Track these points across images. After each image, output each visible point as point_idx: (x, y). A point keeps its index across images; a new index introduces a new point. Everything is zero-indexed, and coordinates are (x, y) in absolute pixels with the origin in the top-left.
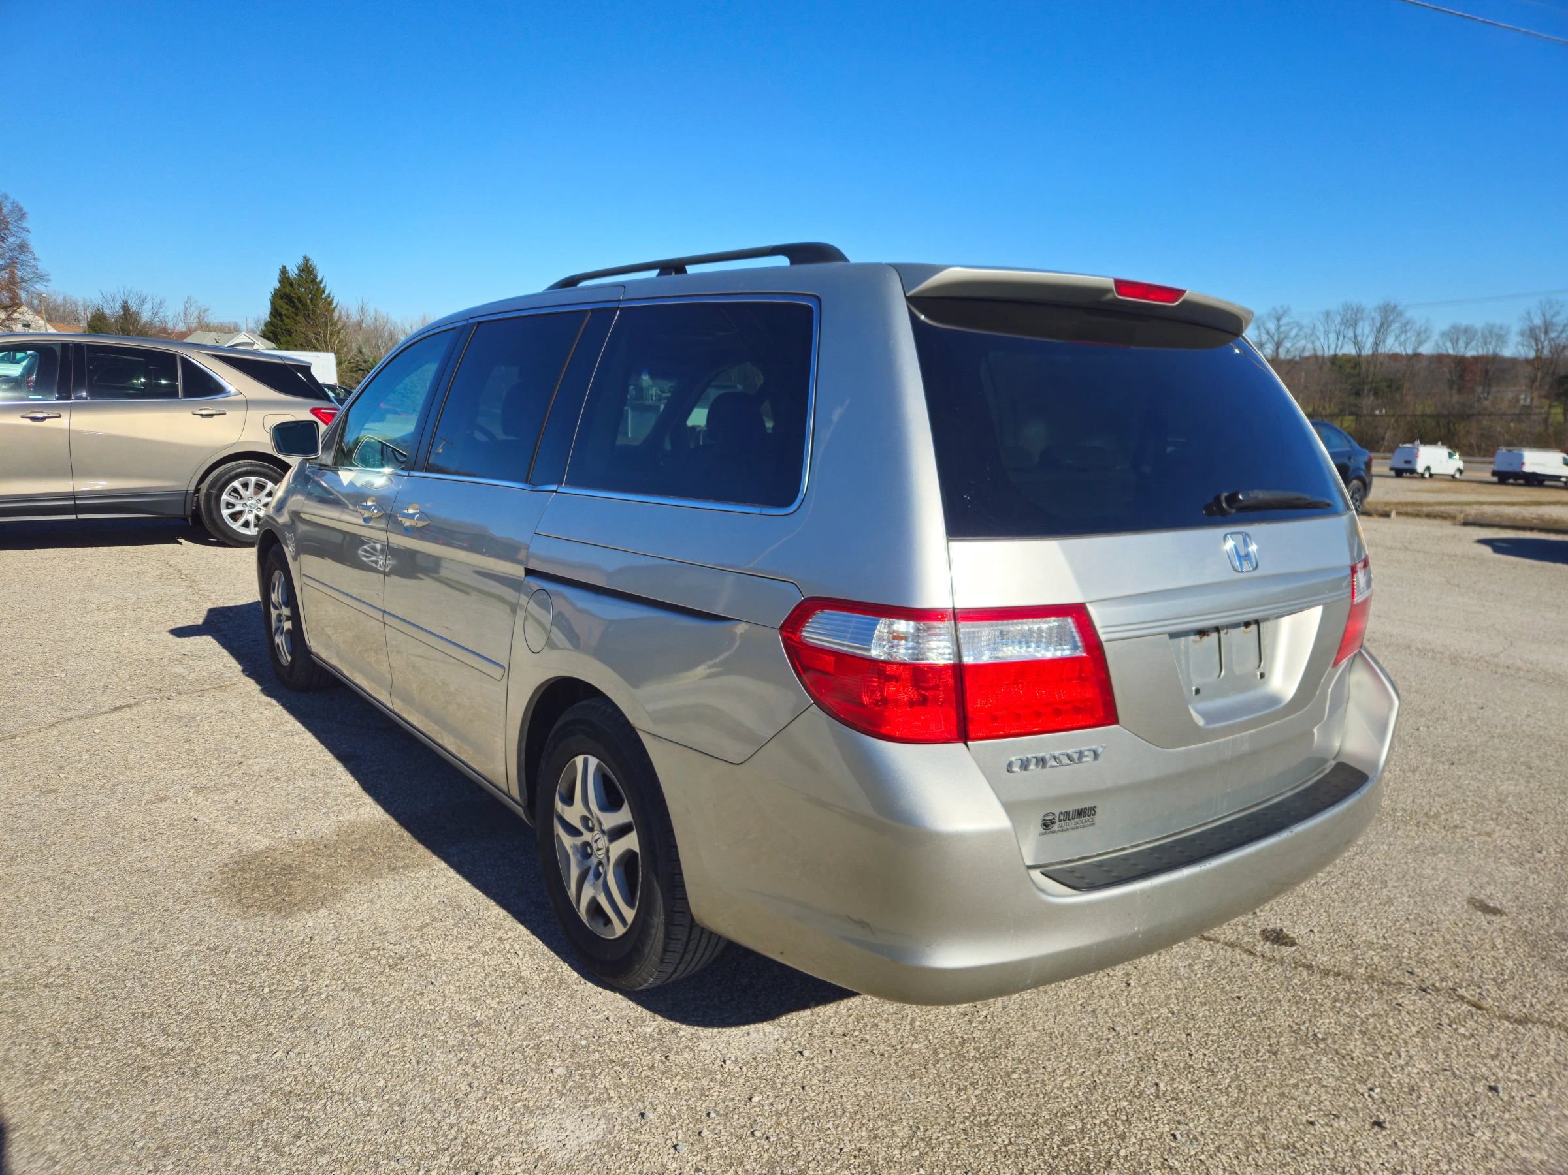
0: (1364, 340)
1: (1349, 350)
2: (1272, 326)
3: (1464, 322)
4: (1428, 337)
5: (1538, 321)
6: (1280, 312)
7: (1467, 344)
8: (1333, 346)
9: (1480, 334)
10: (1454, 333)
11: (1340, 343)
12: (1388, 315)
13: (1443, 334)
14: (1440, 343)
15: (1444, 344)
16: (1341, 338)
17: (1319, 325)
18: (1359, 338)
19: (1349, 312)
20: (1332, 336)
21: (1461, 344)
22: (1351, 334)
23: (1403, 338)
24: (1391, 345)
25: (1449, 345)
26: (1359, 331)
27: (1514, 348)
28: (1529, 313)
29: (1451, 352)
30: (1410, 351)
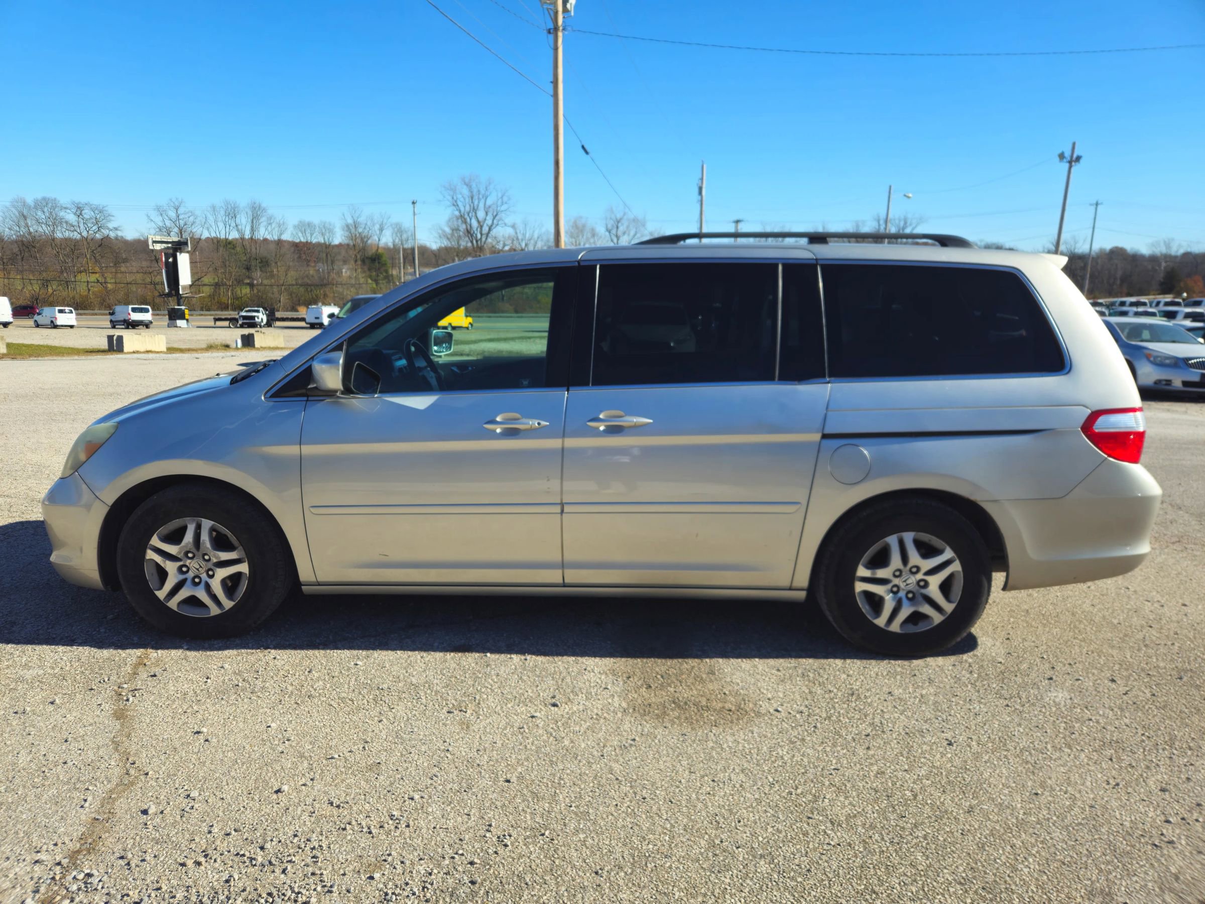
0: (244, 228)
1: (234, 235)
2: (172, 214)
3: (307, 219)
4: (286, 229)
5: (350, 221)
6: (177, 204)
7: (312, 235)
8: (223, 232)
9: (317, 229)
10: (304, 226)
11: (227, 230)
12: (256, 212)
13: (295, 227)
14: (294, 233)
15: (297, 234)
16: (228, 226)
17: (209, 215)
18: (240, 227)
19: (229, 207)
20: (221, 225)
21: (308, 235)
22: (233, 224)
23: (269, 228)
24: (262, 233)
25: (300, 234)
26: (238, 221)
27: (338, 238)
28: (344, 215)
29: (303, 240)
30: (276, 238)
